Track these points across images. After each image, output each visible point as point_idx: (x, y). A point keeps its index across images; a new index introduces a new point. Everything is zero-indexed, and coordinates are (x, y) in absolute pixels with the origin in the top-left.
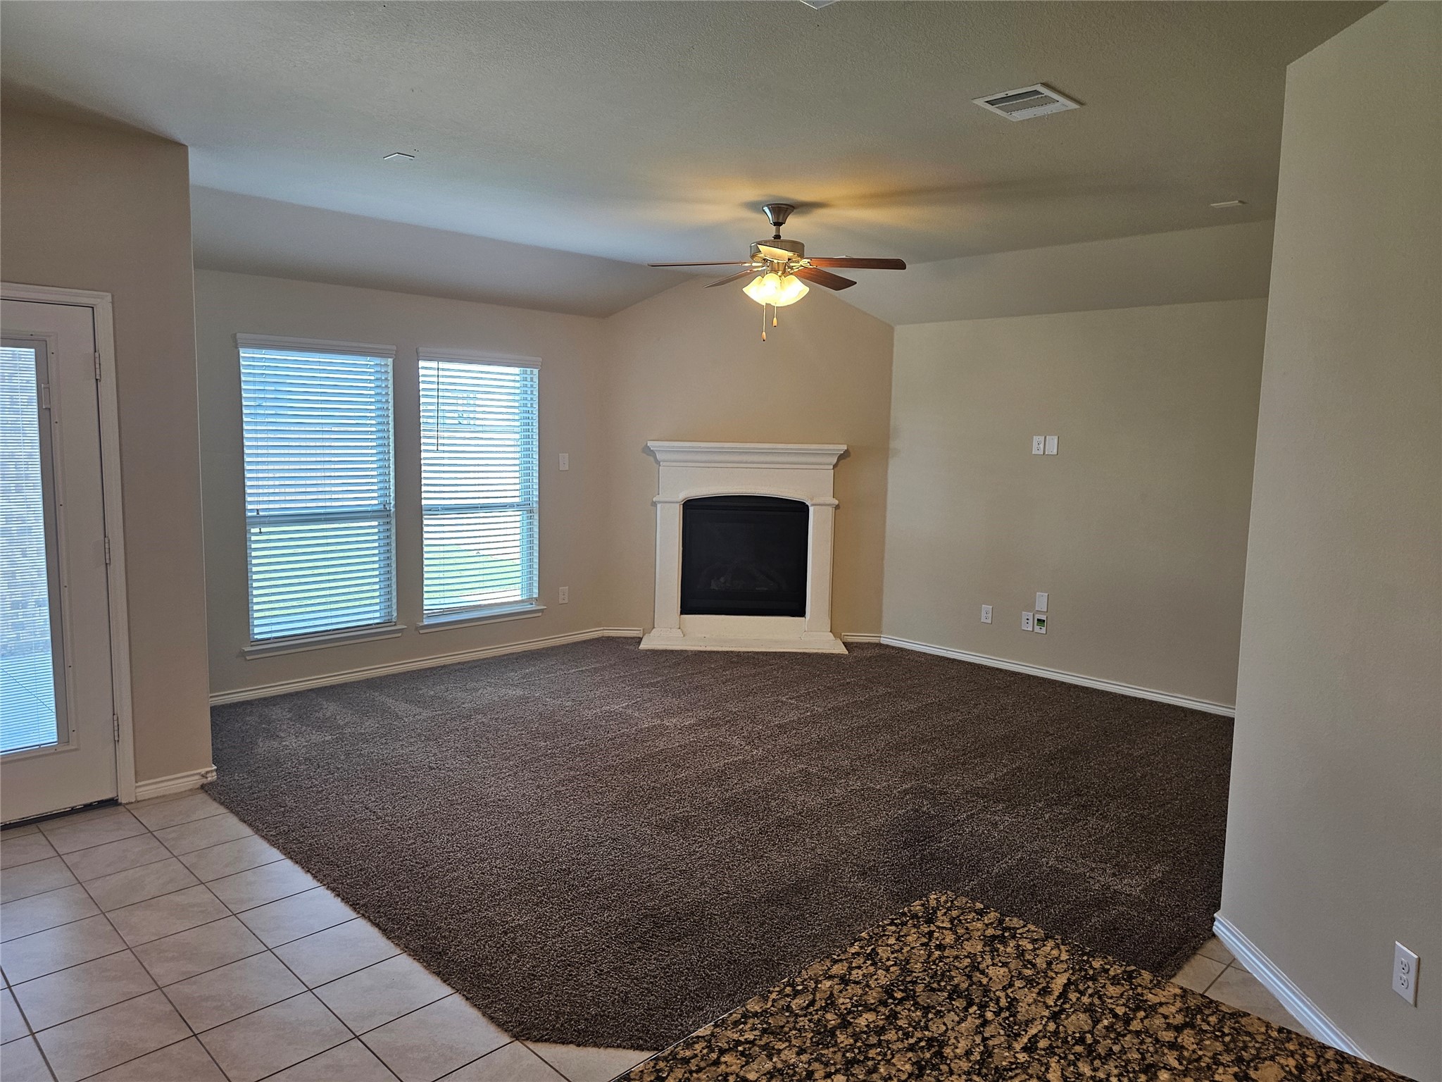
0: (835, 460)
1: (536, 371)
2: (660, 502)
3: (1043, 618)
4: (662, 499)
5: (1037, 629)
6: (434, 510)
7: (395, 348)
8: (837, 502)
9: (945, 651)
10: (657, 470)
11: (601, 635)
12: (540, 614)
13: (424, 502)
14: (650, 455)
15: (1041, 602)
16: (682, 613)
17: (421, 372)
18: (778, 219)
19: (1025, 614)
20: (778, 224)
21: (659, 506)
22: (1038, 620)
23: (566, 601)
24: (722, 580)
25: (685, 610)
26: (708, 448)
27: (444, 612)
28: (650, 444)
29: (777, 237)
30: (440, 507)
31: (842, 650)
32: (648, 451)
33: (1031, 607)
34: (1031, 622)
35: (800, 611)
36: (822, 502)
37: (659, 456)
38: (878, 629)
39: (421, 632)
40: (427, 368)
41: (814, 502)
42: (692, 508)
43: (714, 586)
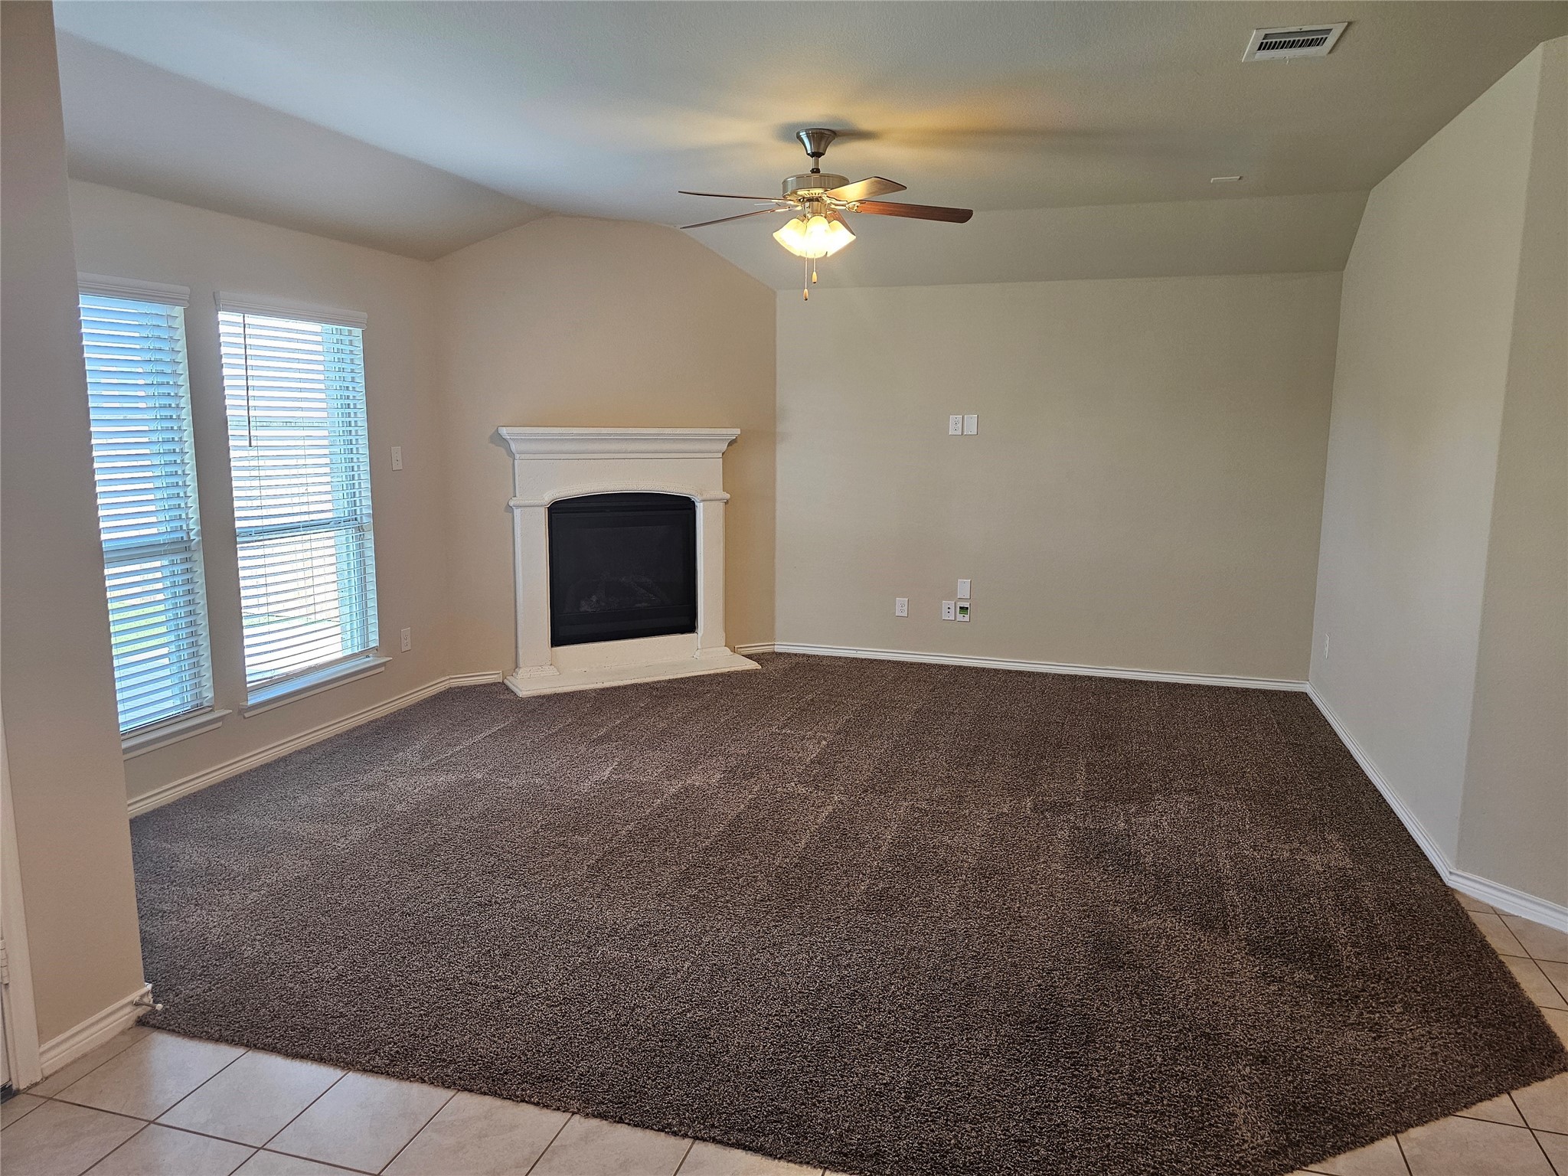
0: (724, 447)
1: (358, 332)
2: (518, 507)
3: (966, 605)
4: (522, 503)
5: (960, 617)
6: (249, 532)
7: (187, 290)
8: (728, 496)
9: (855, 652)
10: (511, 466)
11: (448, 686)
12: (383, 669)
13: (238, 524)
14: (500, 446)
15: (963, 588)
16: (552, 646)
17: (222, 329)
18: (819, 148)
19: (945, 603)
20: (816, 155)
21: (517, 512)
22: (960, 608)
23: (409, 648)
24: (594, 598)
25: (557, 640)
26: (582, 435)
27: (273, 682)
28: (504, 431)
29: (816, 171)
30: (253, 530)
31: (752, 665)
32: (499, 440)
33: (951, 594)
34: (952, 610)
35: (690, 627)
36: (712, 497)
37: (513, 447)
38: (770, 636)
39: (247, 715)
40: (228, 323)
41: (704, 497)
42: (562, 513)
43: (585, 607)
